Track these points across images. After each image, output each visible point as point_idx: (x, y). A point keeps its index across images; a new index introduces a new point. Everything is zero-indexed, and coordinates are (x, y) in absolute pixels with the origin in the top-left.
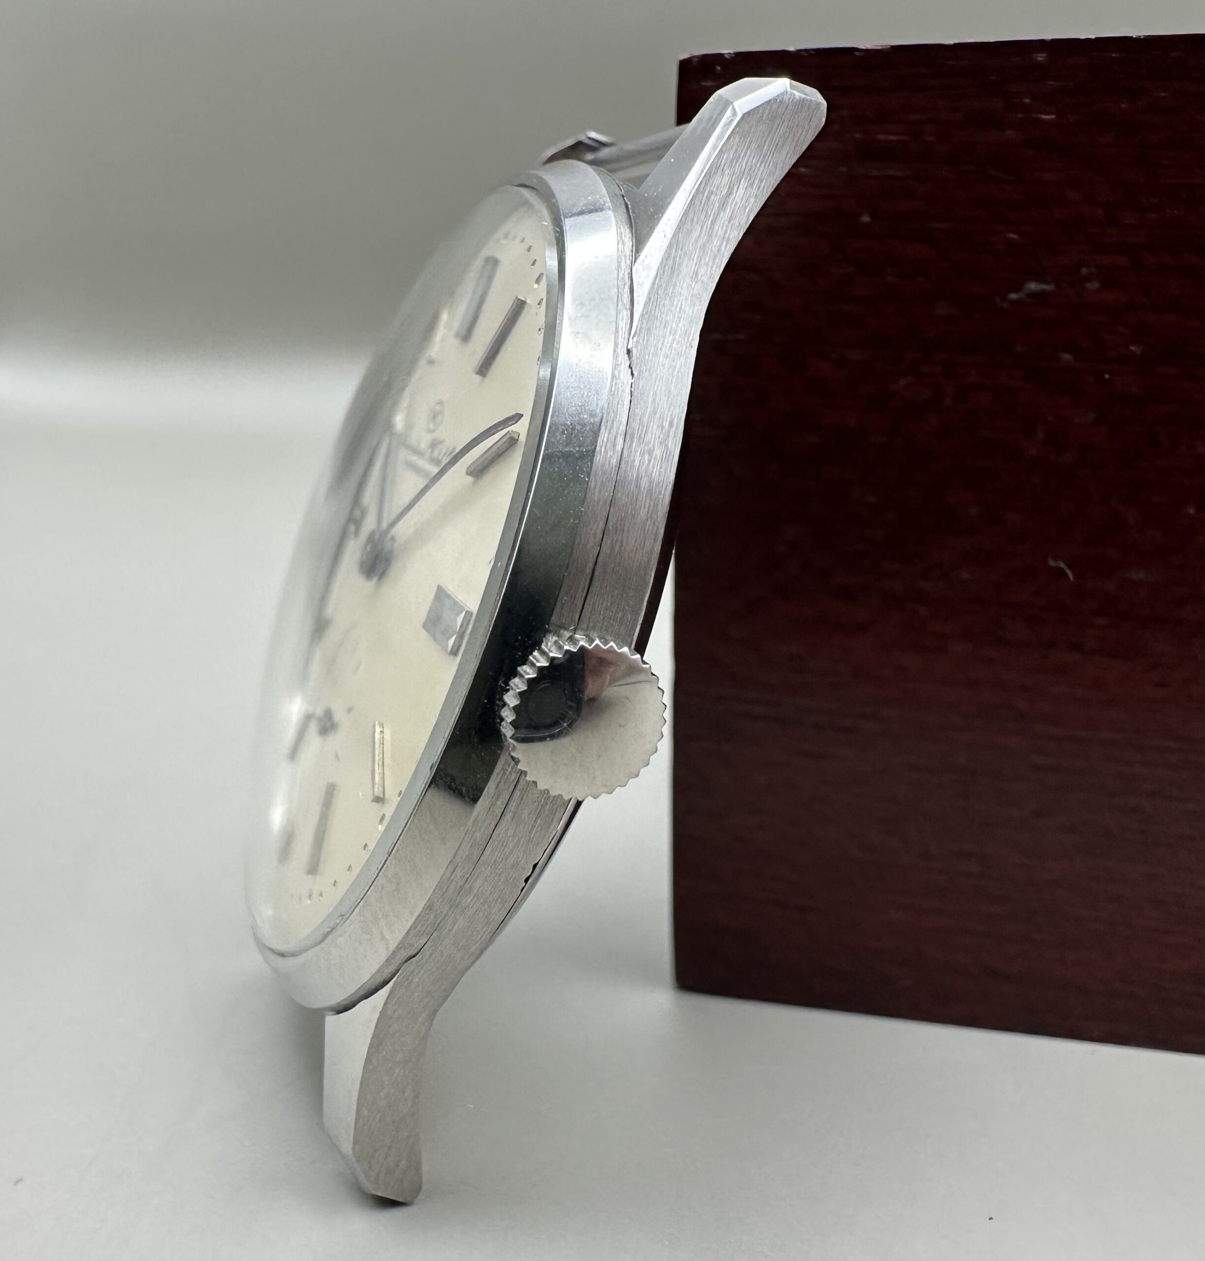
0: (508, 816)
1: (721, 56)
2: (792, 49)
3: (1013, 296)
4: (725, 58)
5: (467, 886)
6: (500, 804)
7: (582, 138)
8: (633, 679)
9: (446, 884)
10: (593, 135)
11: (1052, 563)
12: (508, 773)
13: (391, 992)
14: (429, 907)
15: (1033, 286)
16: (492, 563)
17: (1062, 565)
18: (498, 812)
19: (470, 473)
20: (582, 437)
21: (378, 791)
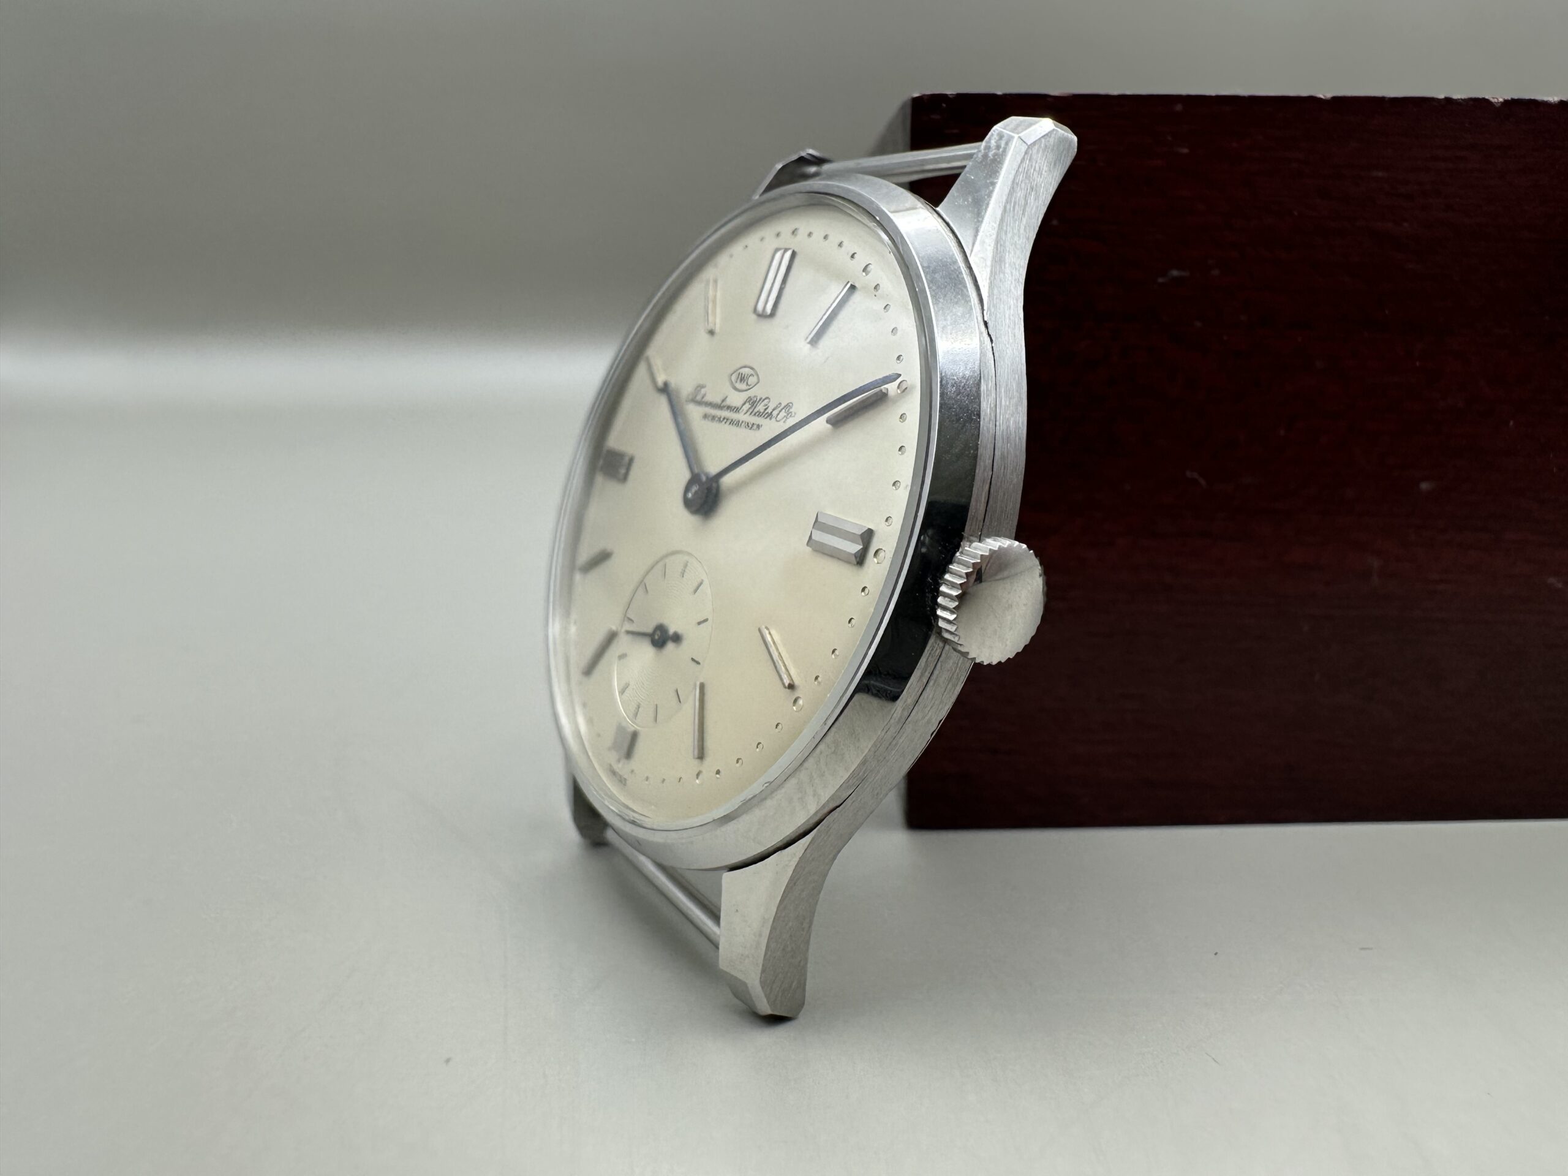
0: (931, 683)
1: (946, 95)
2: (999, 93)
3: (1160, 280)
4: (949, 98)
5: (894, 743)
6: (927, 674)
7: (803, 154)
8: (1006, 573)
9: (880, 742)
10: (811, 151)
11: (1188, 474)
12: (935, 649)
13: (813, 839)
14: (864, 762)
15: (1175, 273)
16: (909, 488)
17: (1195, 475)
18: (925, 681)
19: (828, 421)
20: (968, 387)
21: (787, 682)
